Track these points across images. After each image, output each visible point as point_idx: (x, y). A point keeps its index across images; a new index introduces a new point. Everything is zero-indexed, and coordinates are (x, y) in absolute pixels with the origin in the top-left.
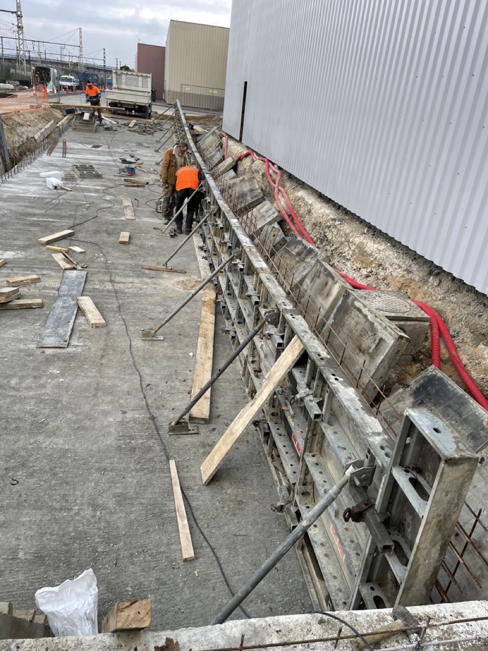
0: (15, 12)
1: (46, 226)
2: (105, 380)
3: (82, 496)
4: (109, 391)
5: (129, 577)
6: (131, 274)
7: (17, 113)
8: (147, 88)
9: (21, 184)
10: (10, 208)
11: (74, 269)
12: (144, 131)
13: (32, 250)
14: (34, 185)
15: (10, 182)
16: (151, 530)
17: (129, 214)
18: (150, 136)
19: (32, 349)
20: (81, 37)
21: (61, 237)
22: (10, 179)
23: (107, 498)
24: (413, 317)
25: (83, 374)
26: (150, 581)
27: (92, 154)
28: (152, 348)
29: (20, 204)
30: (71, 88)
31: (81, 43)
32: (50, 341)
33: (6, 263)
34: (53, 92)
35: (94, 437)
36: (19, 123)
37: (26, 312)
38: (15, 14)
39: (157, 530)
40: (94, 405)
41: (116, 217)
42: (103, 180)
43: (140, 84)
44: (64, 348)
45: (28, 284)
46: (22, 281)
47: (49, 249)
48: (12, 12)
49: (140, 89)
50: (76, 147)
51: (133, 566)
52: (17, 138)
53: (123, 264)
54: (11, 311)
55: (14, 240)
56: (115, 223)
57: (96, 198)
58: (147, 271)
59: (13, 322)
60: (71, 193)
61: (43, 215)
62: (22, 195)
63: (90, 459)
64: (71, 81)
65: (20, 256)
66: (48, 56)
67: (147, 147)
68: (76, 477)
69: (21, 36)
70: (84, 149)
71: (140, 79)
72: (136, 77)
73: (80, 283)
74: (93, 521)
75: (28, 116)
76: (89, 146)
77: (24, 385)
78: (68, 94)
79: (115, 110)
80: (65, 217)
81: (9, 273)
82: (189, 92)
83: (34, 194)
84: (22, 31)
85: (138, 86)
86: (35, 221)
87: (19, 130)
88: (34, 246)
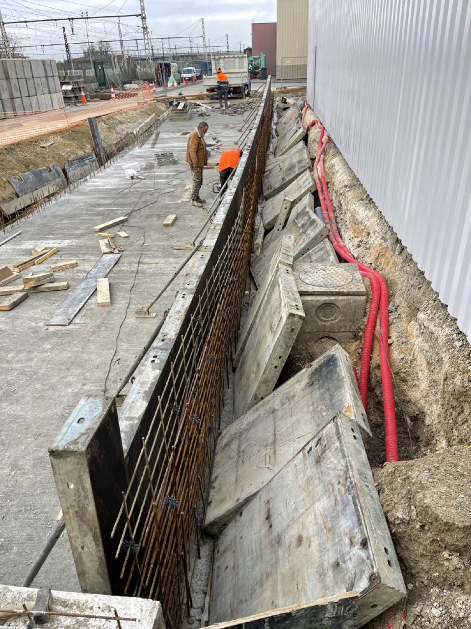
0: (140, 15)
1: (108, 214)
2: (84, 355)
3: (9, 457)
4: (82, 365)
5: (7, 530)
6: (160, 255)
7: (120, 112)
8: (243, 68)
9: (106, 177)
10: (86, 201)
11: (112, 252)
12: (235, 112)
13: (86, 238)
14: (116, 177)
15: (98, 177)
16: (47, 491)
17: (185, 197)
18: (240, 116)
19: (40, 327)
20: (203, 28)
21: (114, 223)
22: (100, 174)
23: (28, 460)
24: (345, 291)
25: (69, 349)
26: (22, 536)
27: (178, 141)
28: (140, 325)
29: (96, 196)
30: (190, 79)
31: (204, 33)
32: (57, 320)
33: (58, 251)
34: (173, 85)
35: (47, 405)
36: (120, 121)
37: (52, 294)
38: (139, 17)
39: (51, 492)
40: (63, 377)
41: (173, 201)
42: (178, 166)
43: (237, 65)
44: (66, 325)
45: (67, 269)
46: (61, 266)
47: (99, 236)
48: (137, 16)
49: (237, 70)
50: (167, 137)
51: (15, 521)
52: (115, 135)
53: (156, 246)
54: (40, 293)
55: (76, 229)
56: (170, 206)
57: (164, 184)
58: (176, 251)
59: (38, 303)
60: (144, 181)
61: (110, 205)
62: (101, 188)
63: (33, 425)
64: (190, 72)
65: (74, 243)
66: (179, 51)
67: (232, 128)
68: (14, 440)
69: (146, 37)
70: (174, 138)
71: (237, 60)
72: (233, 59)
73: (109, 266)
74: (6, 479)
75: (130, 113)
76: (179, 134)
77: (17, 359)
78: (187, 85)
79: (212, 95)
80: (128, 205)
81: (58, 260)
82: (289, 64)
83: (112, 186)
84: (146, 31)
85: (235, 68)
86: (101, 211)
87: (119, 128)
88: (90, 233)
